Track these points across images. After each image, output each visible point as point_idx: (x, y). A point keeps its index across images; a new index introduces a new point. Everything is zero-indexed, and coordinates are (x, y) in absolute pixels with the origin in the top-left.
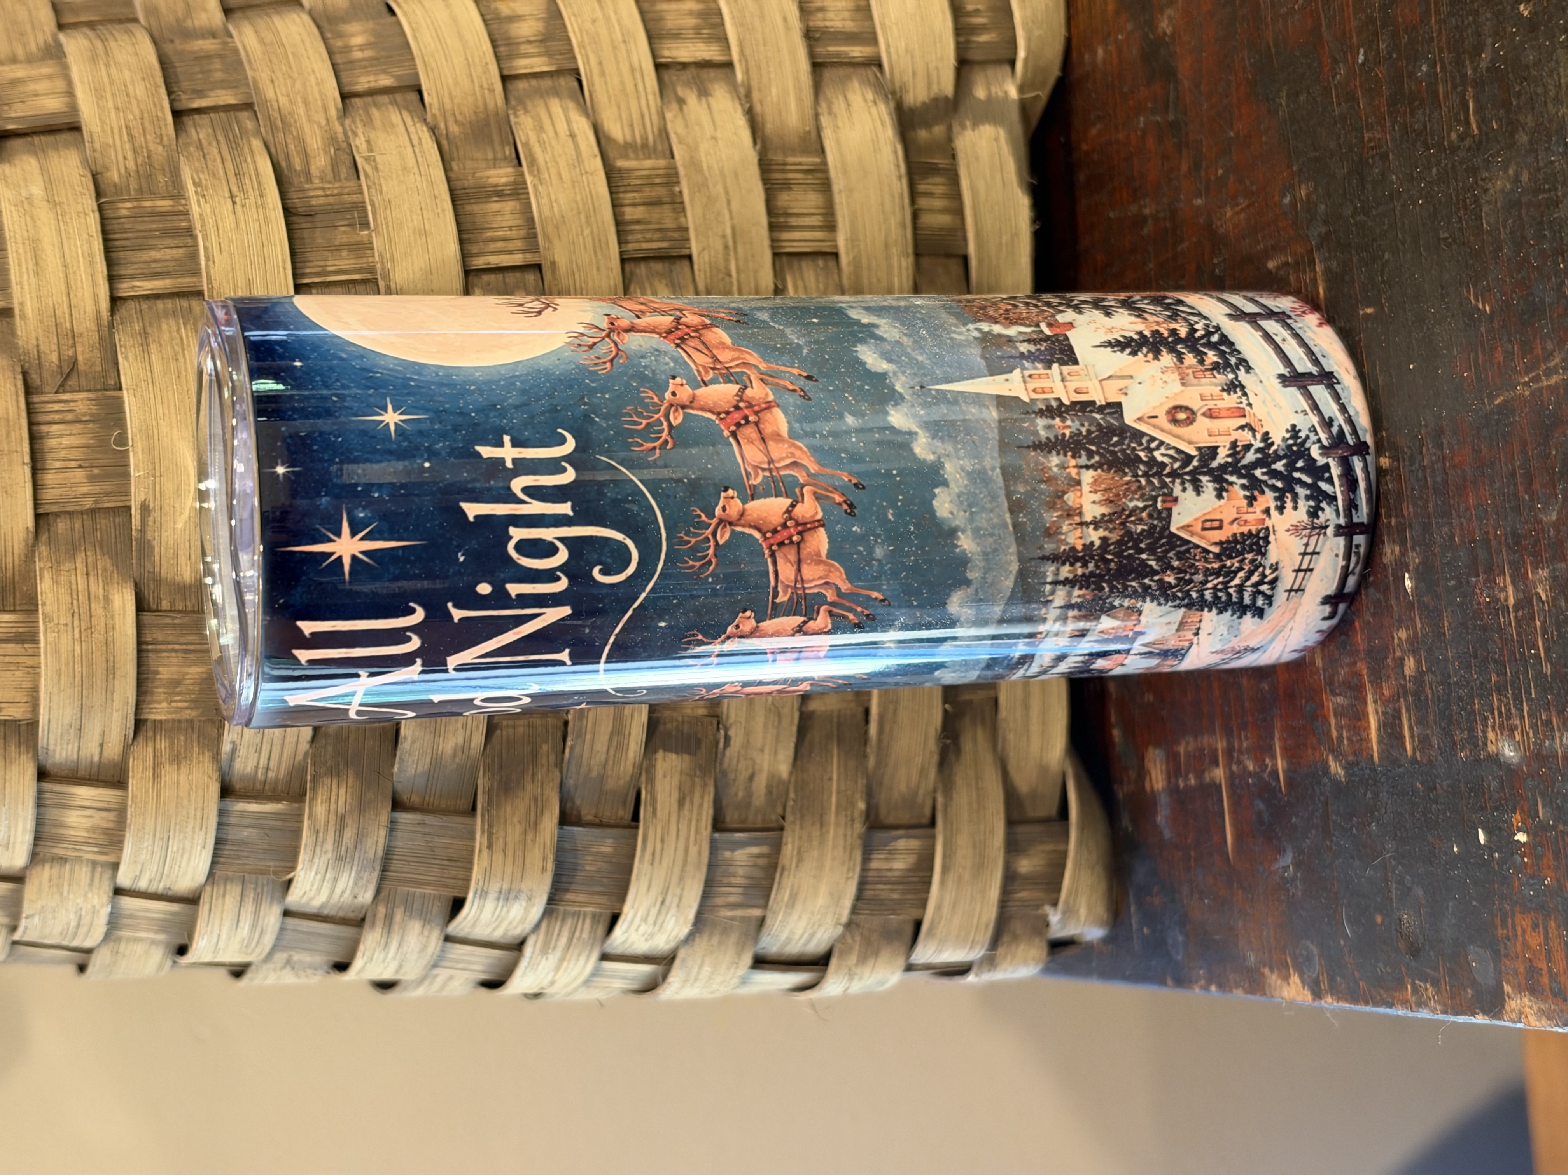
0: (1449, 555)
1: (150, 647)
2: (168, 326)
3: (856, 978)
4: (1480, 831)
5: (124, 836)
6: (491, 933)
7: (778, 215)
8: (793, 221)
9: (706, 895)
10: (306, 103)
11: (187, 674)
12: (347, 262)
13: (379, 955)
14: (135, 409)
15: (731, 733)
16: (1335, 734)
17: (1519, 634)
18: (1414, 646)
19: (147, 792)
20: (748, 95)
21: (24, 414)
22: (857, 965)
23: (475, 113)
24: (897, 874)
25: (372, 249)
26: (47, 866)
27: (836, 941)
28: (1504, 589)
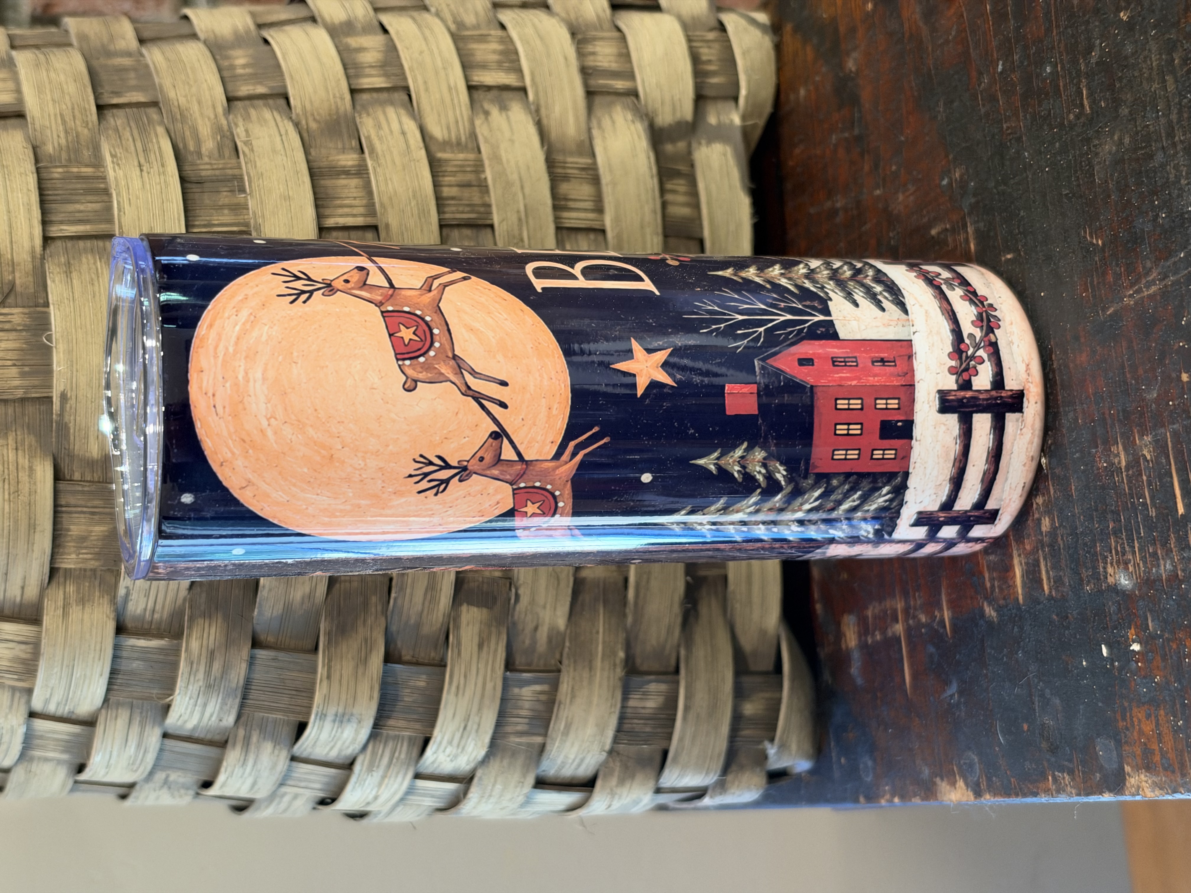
0: (1074, 434)
1: (64, 509)
2: (87, 260)
3: (617, 797)
4: (1103, 646)
5: (37, 666)
6: (328, 754)
7: (559, 199)
8: (571, 204)
9: (499, 724)
10: (200, 102)
11: (91, 532)
12: (228, 218)
13: (238, 771)
14: (59, 321)
15: (521, 591)
16: (988, 585)
17: (1130, 488)
18: (1049, 509)
19: (57, 627)
20: (538, 111)
22: (617, 786)
23: (330, 115)
24: (647, 711)
25: (248, 209)
27: (601, 765)
28: (1118, 455)
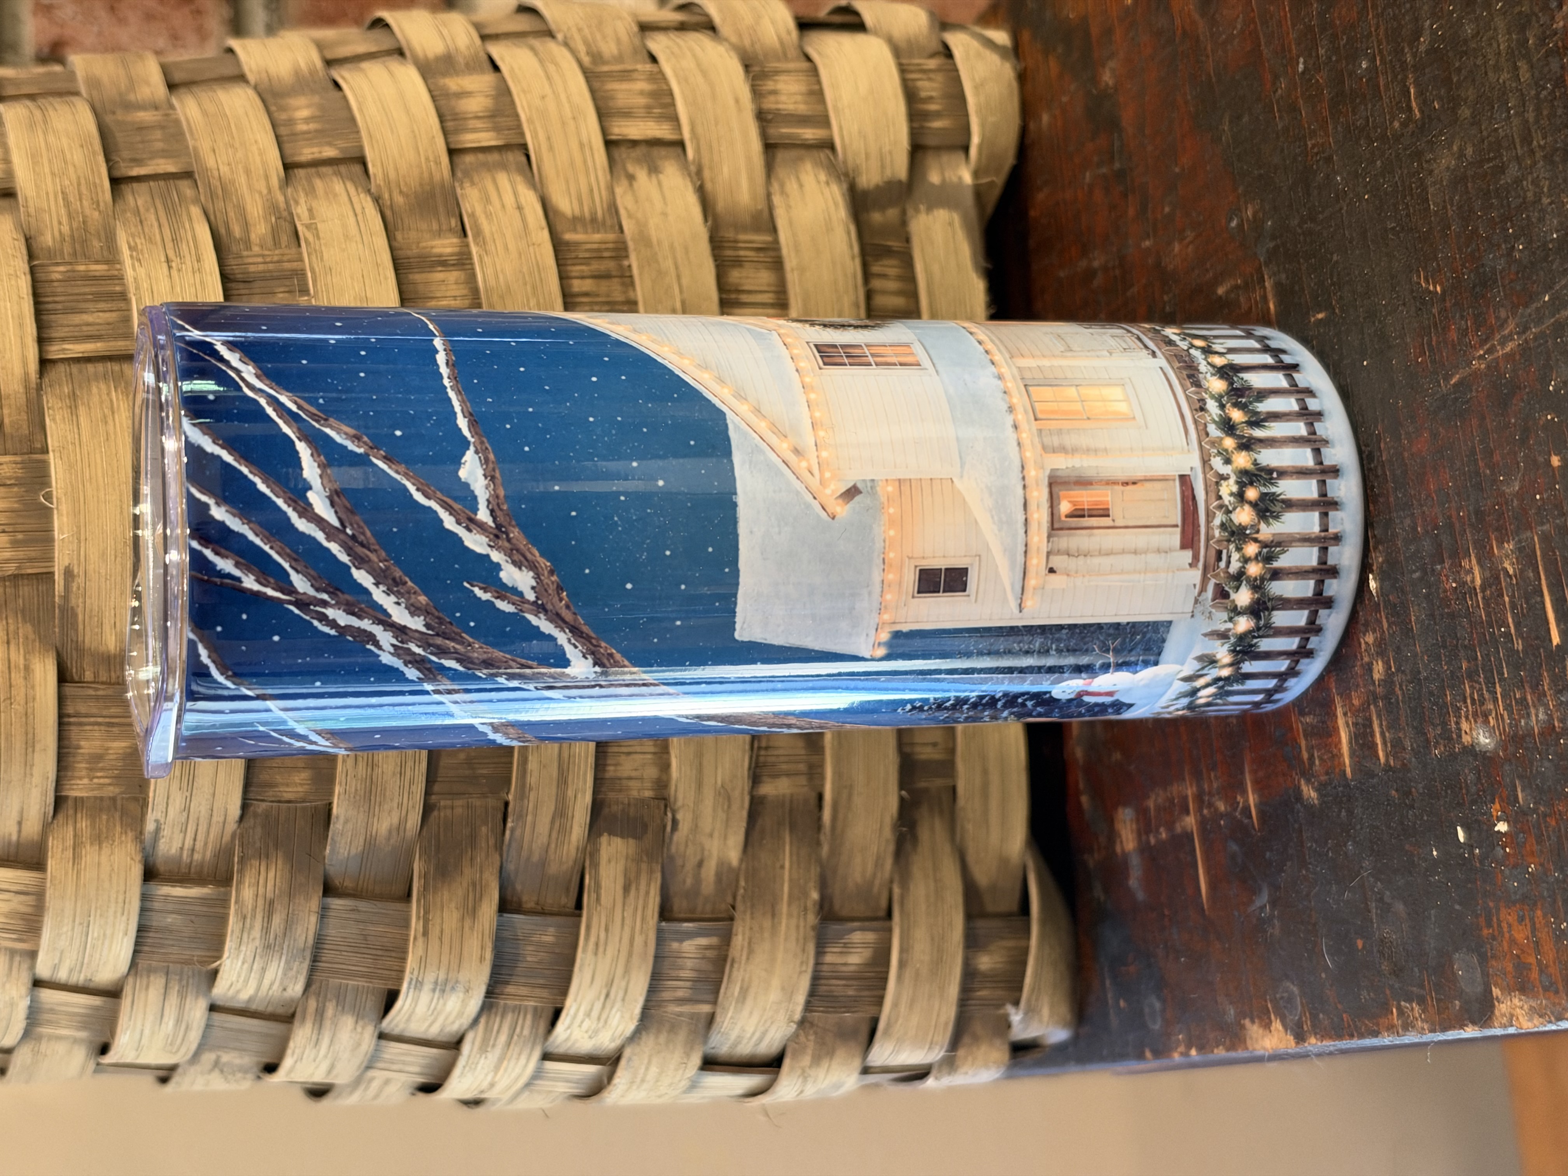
0: (1413, 547)
1: (72, 720)
2: (98, 390)
3: (811, 1080)
4: (1459, 828)
5: (42, 922)
6: (426, 1030)
7: (728, 291)
8: (744, 298)
9: (653, 989)
10: (248, 172)
13: (309, 1054)
14: (60, 473)
15: (679, 816)
16: (1306, 756)
18: (1381, 648)
19: (66, 872)
20: (699, 173)
22: (811, 1066)
23: (421, 185)
24: (852, 970)
27: (789, 1040)
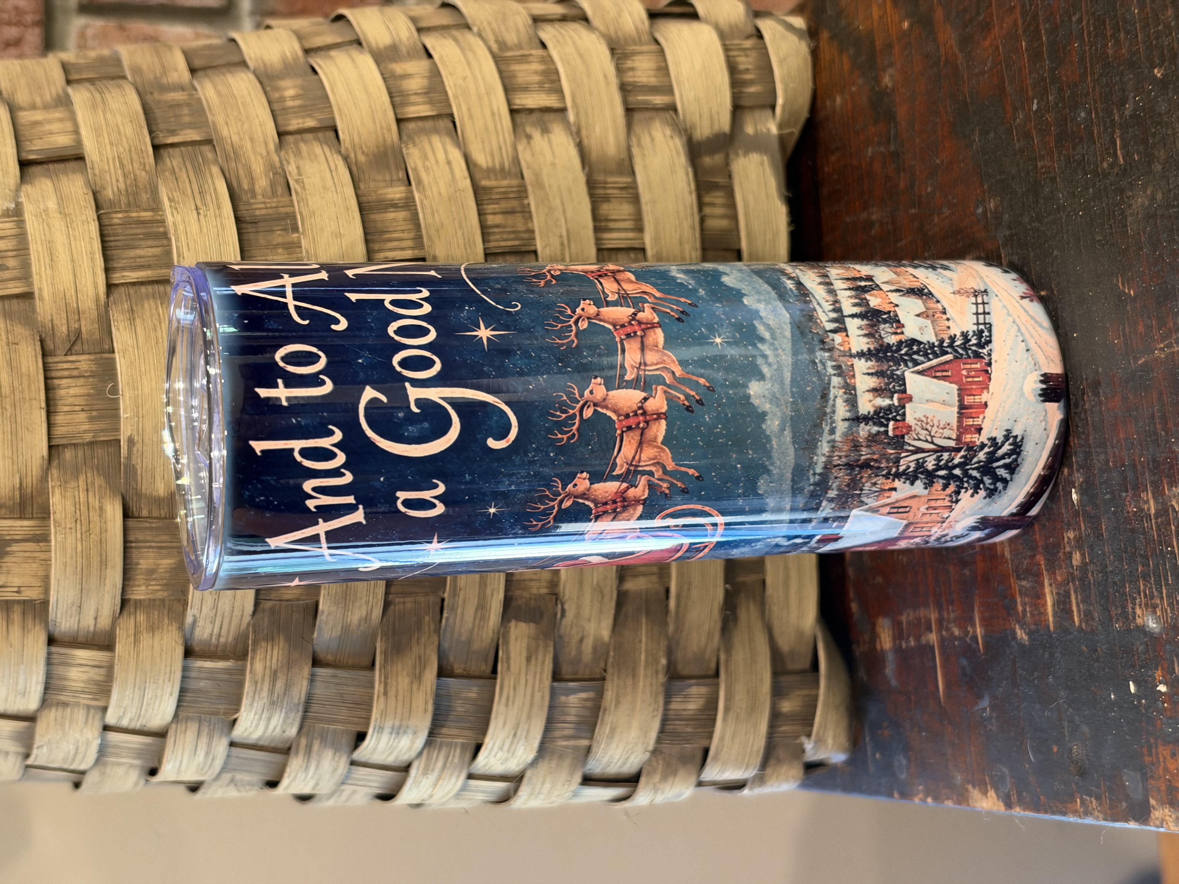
0: (1105, 475)
1: (133, 545)
2: (149, 306)
3: (660, 792)
4: (1131, 683)
5: (111, 686)
6: (385, 758)
7: (600, 221)
8: (612, 225)
9: (547, 730)
10: (252, 140)
11: (160, 565)
12: (282, 257)
13: (301, 776)
14: (124, 369)
15: (566, 607)
16: (1020, 608)
17: (1159, 536)
18: (1079, 543)
19: (129, 654)
20: (579, 132)
21: (41, 371)
22: (660, 782)
23: (377, 147)
24: (689, 713)
25: (300, 247)
26: (53, 710)
27: (645, 763)
28: (1147, 502)
